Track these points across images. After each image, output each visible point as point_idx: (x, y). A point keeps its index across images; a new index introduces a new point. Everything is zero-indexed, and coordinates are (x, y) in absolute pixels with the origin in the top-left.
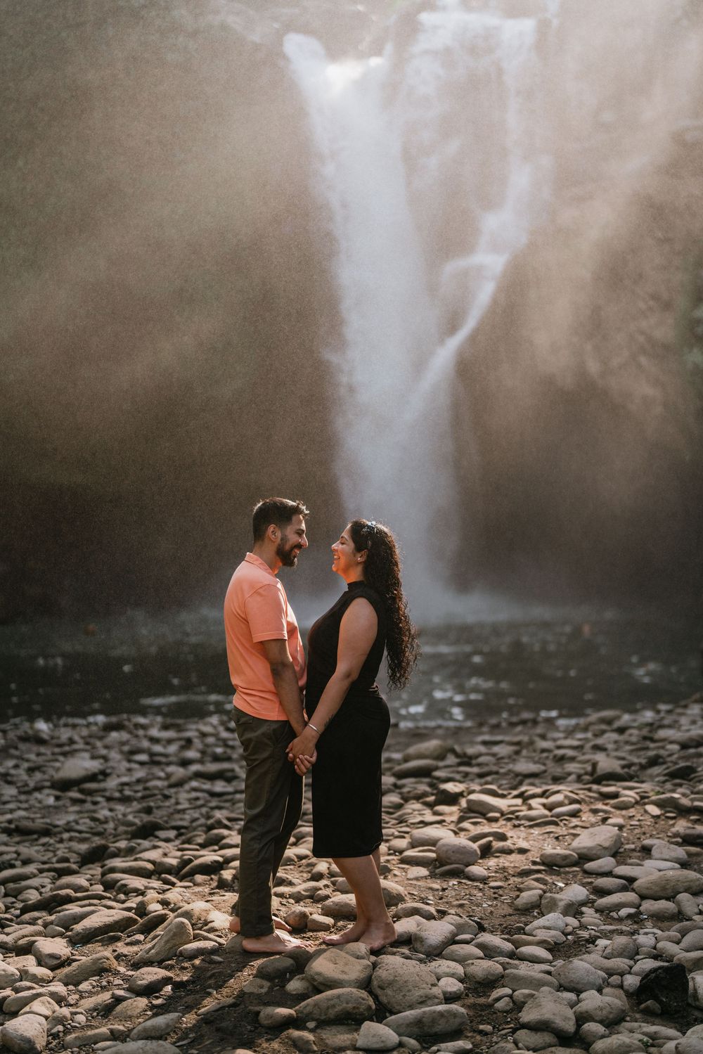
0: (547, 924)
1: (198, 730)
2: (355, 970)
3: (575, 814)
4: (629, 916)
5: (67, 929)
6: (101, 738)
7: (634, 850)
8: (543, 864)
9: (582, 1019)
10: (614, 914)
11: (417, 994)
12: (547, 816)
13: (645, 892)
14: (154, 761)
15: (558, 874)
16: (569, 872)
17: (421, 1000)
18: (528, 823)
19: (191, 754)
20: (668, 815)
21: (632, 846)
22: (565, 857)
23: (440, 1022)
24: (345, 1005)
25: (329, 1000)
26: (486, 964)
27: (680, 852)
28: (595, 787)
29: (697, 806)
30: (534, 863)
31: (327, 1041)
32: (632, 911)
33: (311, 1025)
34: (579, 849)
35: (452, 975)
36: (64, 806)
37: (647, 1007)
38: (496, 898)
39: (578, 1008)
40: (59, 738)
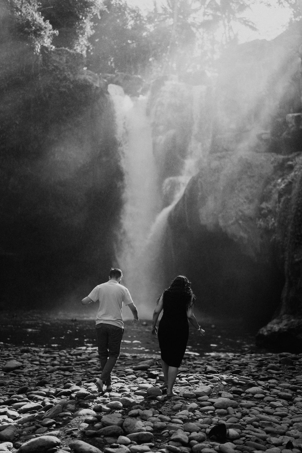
0: (183, 413)
1: (58, 354)
2: (117, 421)
3: (197, 383)
4: (211, 413)
5: (17, 410)
6: (20, 355)
7: (215, 395)
8: (184, 397)
9: (191, 439)
10: (206, 413)
11: (138, 428)
12: (187, 383)
13: (217, 406)
14: (41, 364)
15: (189, 400)
16: (192, 400)
17: (139, 431)
18: (180, 385)
19: (56, 362)
20: (229, 385)
21: (215, 393)
22: (192, 395)
23: (145, 437)
24: (114, 431)
25: (108, 428)
26: (161, 423)
27: (231, 396)
28: (205, 375)
29: (240, 382)
30: (181, 396)
31: (107, 441)
32: (212, 412)
33: (102, 436)
34: (196, 393)
35: (150, 426)
36: (8, 377)
37: (213, 437)
38: (166, 406)
39: (190, 436)
40: (4, 354)
